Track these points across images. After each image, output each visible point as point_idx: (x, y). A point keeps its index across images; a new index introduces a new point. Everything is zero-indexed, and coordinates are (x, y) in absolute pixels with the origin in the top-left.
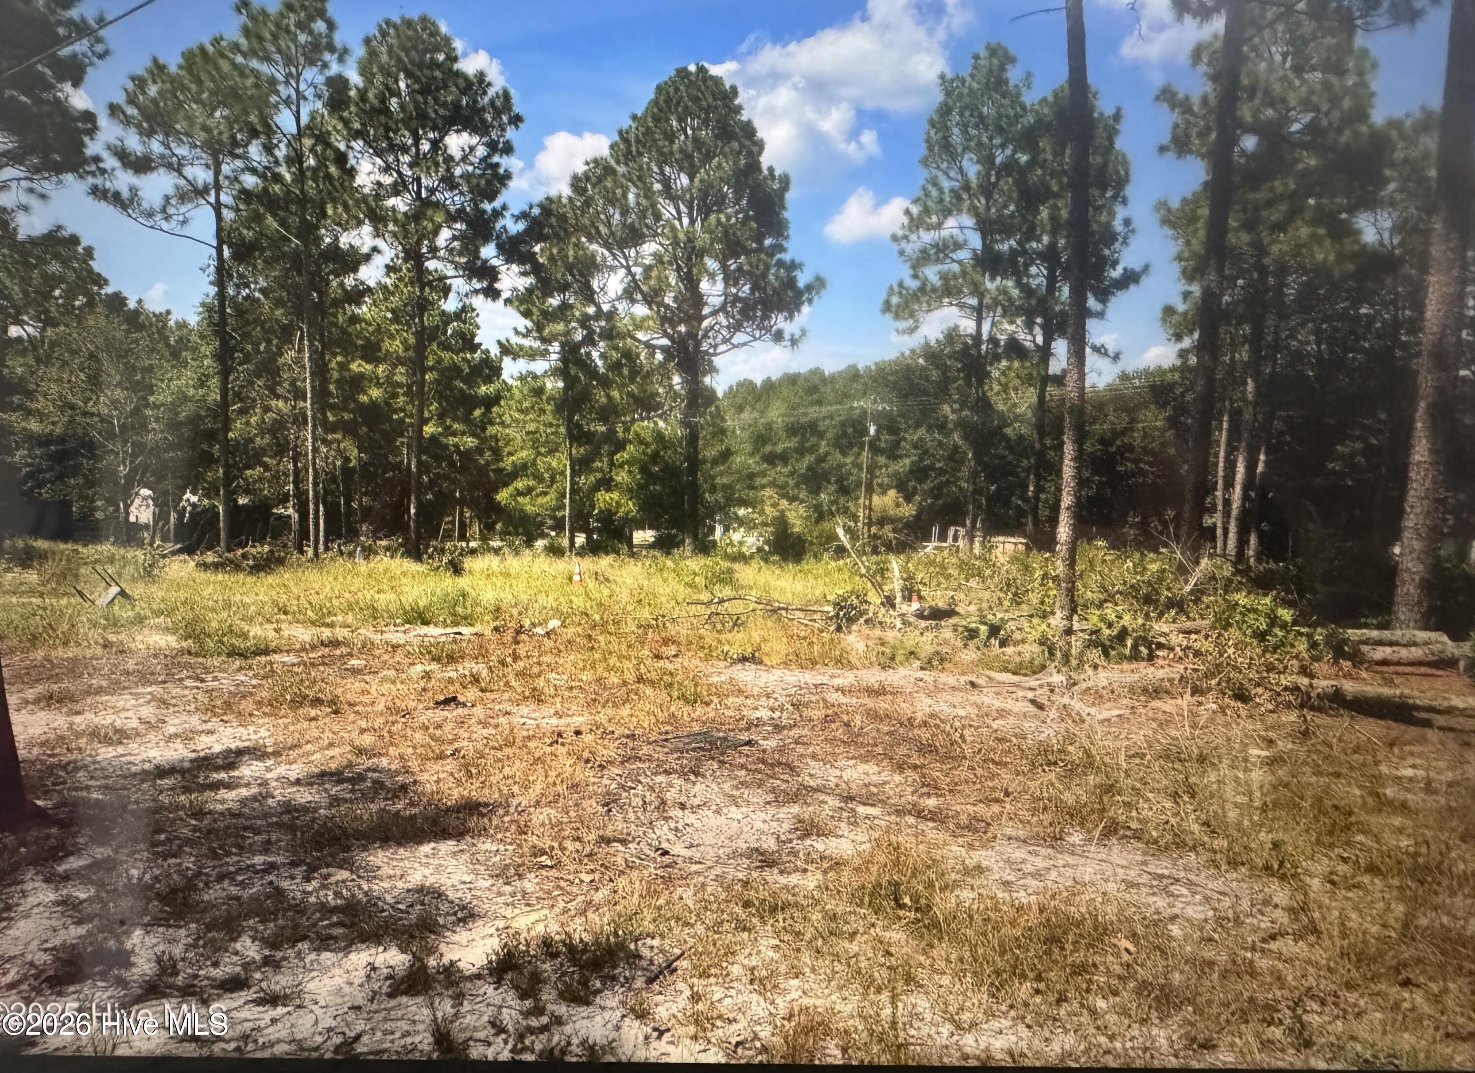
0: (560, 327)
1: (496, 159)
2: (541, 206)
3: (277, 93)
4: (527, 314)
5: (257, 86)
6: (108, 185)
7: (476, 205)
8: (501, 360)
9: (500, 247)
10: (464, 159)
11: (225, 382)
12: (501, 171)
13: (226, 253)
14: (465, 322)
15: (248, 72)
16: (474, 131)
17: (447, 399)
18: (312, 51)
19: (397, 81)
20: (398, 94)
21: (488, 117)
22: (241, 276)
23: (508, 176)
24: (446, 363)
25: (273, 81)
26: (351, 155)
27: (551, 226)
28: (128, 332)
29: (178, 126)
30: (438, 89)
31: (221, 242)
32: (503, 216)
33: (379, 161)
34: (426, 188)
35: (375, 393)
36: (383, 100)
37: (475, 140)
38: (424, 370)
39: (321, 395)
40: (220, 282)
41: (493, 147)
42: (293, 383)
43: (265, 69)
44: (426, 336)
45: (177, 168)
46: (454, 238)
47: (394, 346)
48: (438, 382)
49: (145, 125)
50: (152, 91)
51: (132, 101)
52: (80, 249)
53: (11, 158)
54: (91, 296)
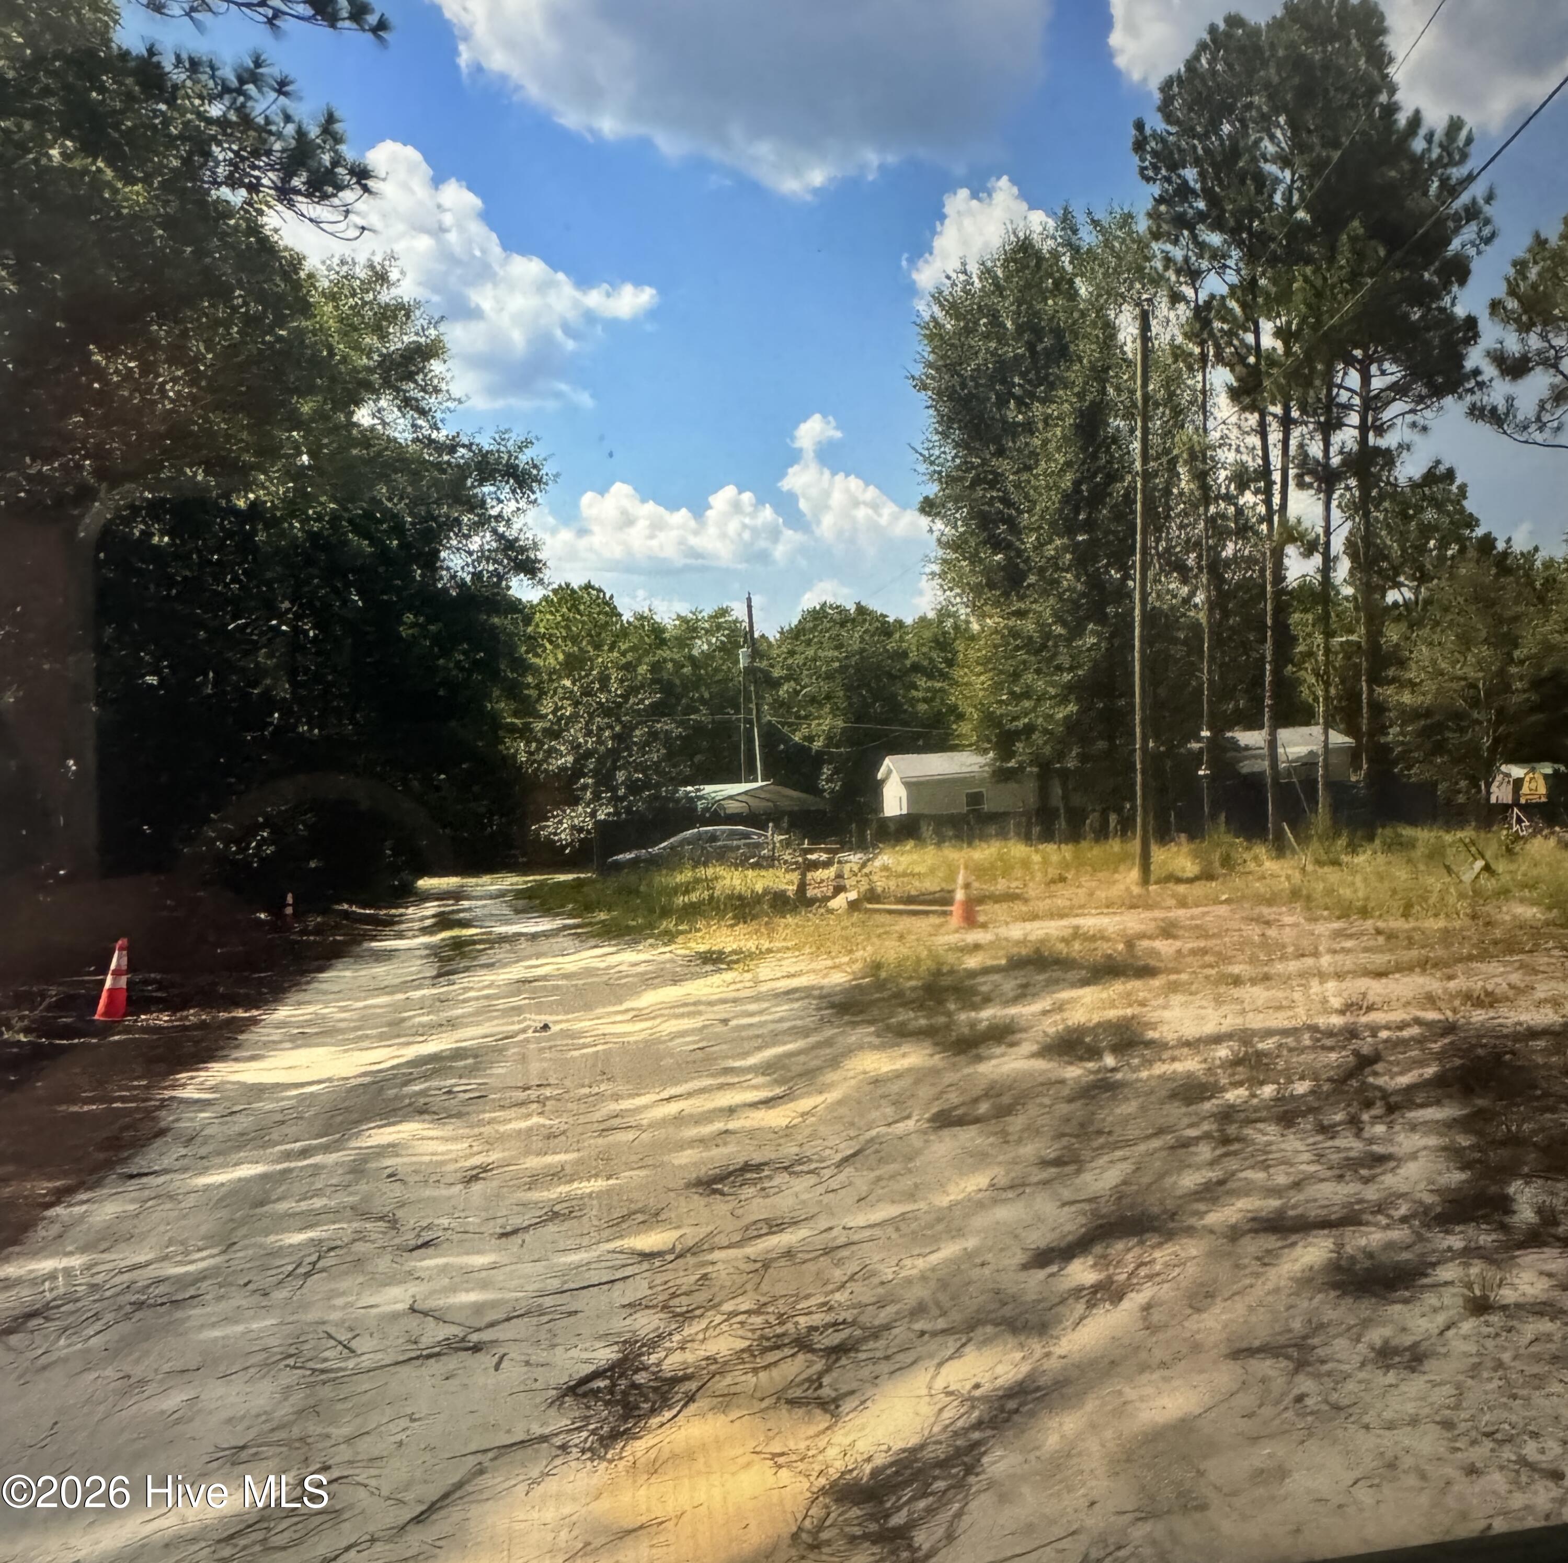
6: (1485, 400)
28: (1496, 577)
45: (1553, 362)
49: (1524, 318)
50: (1533, 273)
51: (1513, 291)
52: (1454, 488)
53: (1398, 390)
54: (1463, 542)
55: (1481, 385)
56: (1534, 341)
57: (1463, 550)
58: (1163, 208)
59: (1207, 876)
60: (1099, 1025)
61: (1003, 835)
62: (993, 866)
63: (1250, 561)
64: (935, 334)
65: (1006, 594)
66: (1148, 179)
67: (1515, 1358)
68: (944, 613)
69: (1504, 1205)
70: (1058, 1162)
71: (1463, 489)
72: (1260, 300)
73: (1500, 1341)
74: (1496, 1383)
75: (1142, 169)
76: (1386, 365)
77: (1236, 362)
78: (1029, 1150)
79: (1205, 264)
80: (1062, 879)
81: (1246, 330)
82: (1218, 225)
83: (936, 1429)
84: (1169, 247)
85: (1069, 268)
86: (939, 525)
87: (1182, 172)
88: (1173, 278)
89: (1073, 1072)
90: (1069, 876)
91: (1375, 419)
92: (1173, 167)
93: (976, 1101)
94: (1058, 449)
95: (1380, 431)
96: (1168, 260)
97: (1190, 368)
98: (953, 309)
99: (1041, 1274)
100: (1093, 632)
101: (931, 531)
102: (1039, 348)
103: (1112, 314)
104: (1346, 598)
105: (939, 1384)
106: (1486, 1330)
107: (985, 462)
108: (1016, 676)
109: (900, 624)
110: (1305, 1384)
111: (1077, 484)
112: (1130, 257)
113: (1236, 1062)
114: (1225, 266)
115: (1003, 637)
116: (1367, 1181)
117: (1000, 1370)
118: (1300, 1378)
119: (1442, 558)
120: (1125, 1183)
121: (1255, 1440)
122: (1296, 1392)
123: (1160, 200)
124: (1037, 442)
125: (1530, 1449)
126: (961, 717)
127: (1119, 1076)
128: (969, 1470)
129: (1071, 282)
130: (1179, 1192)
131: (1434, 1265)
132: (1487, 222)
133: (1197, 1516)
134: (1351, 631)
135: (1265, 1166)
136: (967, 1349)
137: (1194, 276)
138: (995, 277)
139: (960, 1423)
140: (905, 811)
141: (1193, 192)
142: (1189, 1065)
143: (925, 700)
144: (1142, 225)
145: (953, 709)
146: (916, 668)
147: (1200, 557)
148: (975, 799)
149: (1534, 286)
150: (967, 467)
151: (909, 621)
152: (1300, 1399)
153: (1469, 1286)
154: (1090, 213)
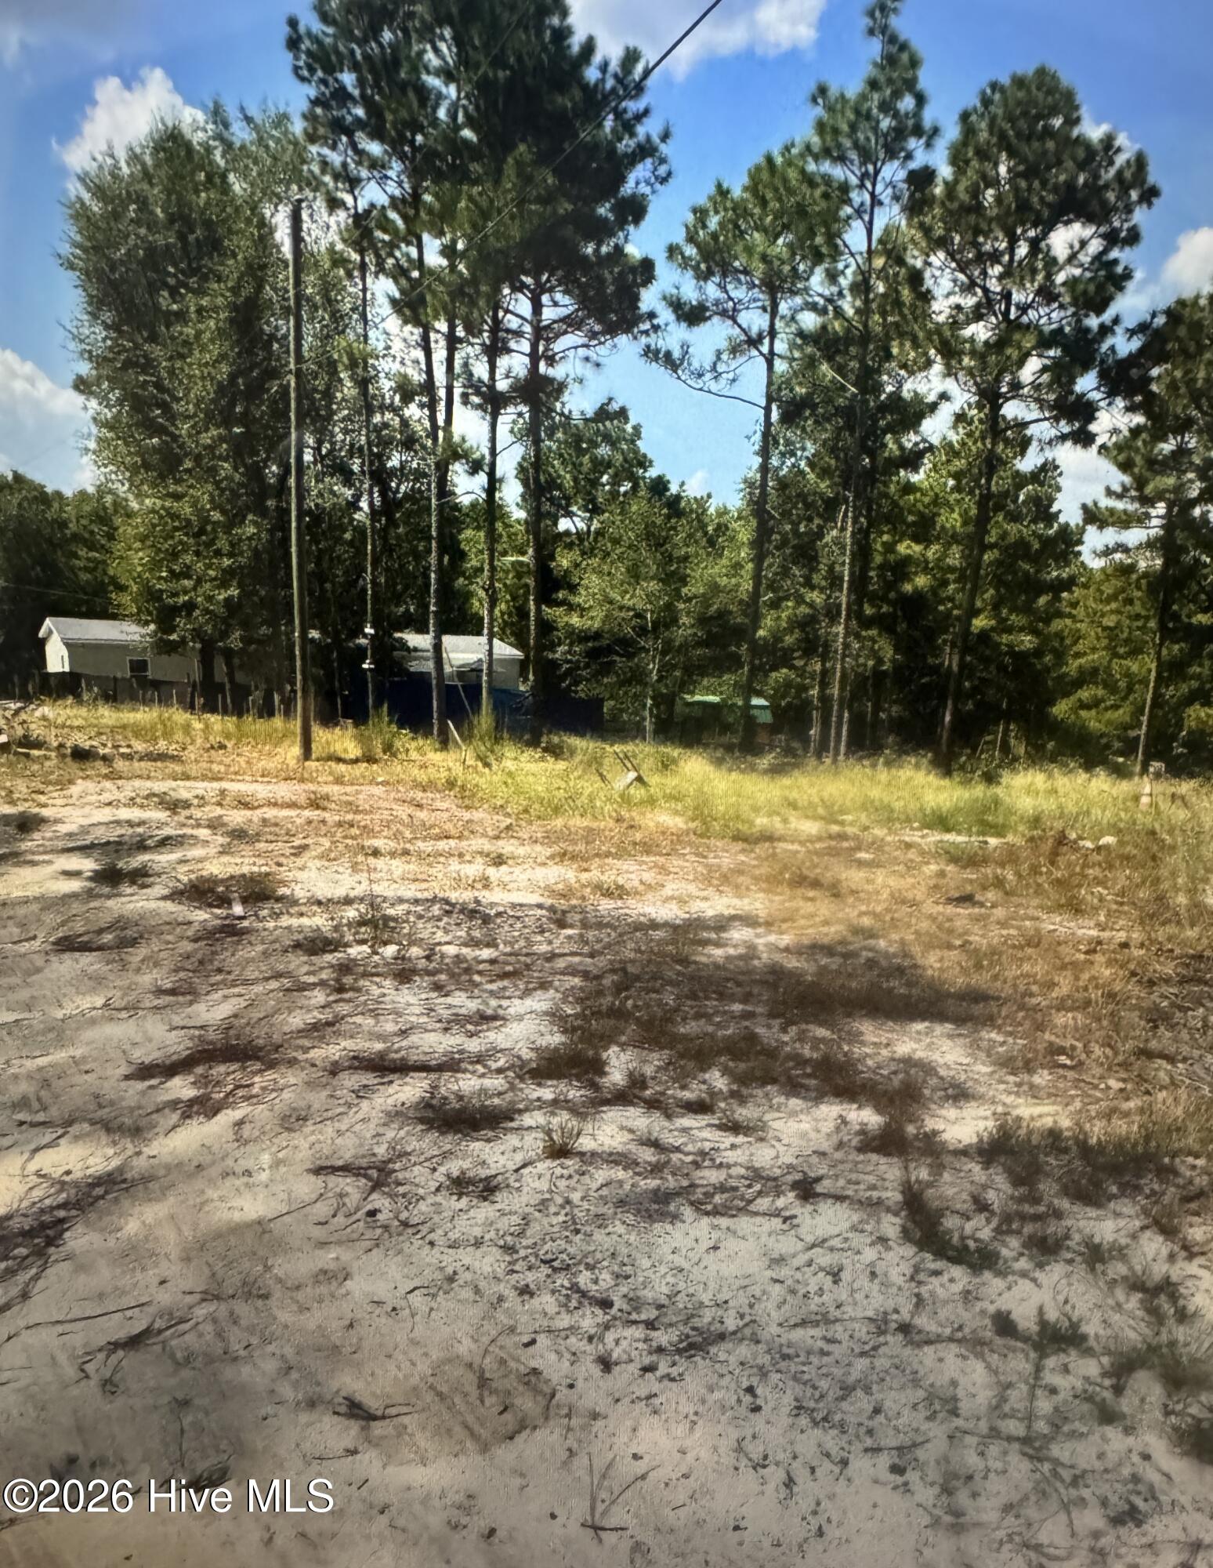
0: (1170, 481)
1: (1114, 254)
2: (1169, 312)
3: (849, 202)
4: (1125, 467)
5: (826, 196)
6: (660, 343)
7: (1079, 321)
8: (1083, 531)
9: (1103, 376)
10: (1072, 258)
11: (758, 569)
12: (1119, 269)
13: (775, 415)
14: (1042, 484)
15: (819, 180)
16: (1089, 218)
17: (1006, 585)
18: (894, 140)
19: (996, 165)
20: (994, 182)
21: (1111, 196)
22: (788, 443)
23: (1127, 275)
24: (1011, 539)
25: (845, 188)
26: (927, 274)
27: (1178, 339)
28: (669, 517)
29: (737, 264)
30: (1048, 168)
31: (770, 399)
32: (1113, 332)
33: (961, 277)
34: (1018, 306)
35: (921, 581)
36: (975, 193)
37: (1089, 231)
38: (984, 548)
39: (859, 583)
40: (764, 453)
41: (1112, 239)
42: (831, 568)
43: (838, 172)
44: (990, 505)
45: (730, 315)
46: (1045, 369)
47: (951, 520)
48: (998, 563)
49: (703, 266)
50: (713, 222)
51: (691, 239)
52: (629, 428)
53: (571, 323)
54: (635, 481)
55: (656, 328)
56: (712, 291)
57: (635, 488)
58: (319, 111)
59: (370, 759)
60: (232, 877)
61: (164, 701)
62: (153, 728)
63: (419, 475)
64: (81, 215)
65: (162, 477)
66: (303, 79)
67: (583, 1199)
68: (101, 491)
69: (598, 1067)
70: (173, 992)
71: (637, 429)
72: (423, 214)
73: (572, 1182)
74: (561, 1218)
75: (296, 69)
76: (558, 296)
77: (399, 273)
78: (147, 979)
79: (364, 173)
80: (222, 747)
81: (408, 243)
82: (377, 134)
83: (25, 1204)
84: (326, 151)
85: (222, 163)
86: (93, 404)
87: (340, 76)
88: (331, 185)
89: (201, 916)
90: (229, 745)
91: (547, 349)
92: (330, 69)
93: (101, 931)
94: (212, 340)
95: (551, 361)
96: (325, 164)
97: (349, 275)
98: (99, 191)
99: (141, 1086)
100: (255, 523)
101: (85, 408)
102: (191, 238)
103: (267, 213)
104: (518, 521)
105: (32, 1167)
106: (559, 1171)
107: (137, 347)
108: (174, 555)
109: (58, 495)
110: (378, 1201)
111: (233, 377)
112: (287, 158)
113: (362, 923)
114: (387, 177)
115: (161, 517)
116: (471, 1035)
117: (91, 1161)
118: (374, 1196)
119: (614, 494)
120: (235, 1016)
121: (323, 1244)
122: (369, 1207)
123: (315, 102)
124: (190, 331)
125: (584, 1279)
126: (122, 588)
127: (246, 923)
128: (51, 1242)
129: (224, 177)
130: (287, 1029)
131: (520, 1112)
132: (663, 161)
133: (260, 1303)
134: (523, 553)
135: (375, 1014)
136: (62, 1141)
137: (353, 183)
138: (144, 165)
139: (47, 1202)
140: (67, 669)
141: (350, 97)
142: (318, 921)
143: (86, 569)
144: (298, 127)
145: (114, 581)
146: (76, 537)
147: (362, 465)
148: (139, 667)
149: (714, 236)
150: (116, 350)
151: (68, 493)
152: (372, 1213)
153: (549, 1132)
154: (242, 109)
